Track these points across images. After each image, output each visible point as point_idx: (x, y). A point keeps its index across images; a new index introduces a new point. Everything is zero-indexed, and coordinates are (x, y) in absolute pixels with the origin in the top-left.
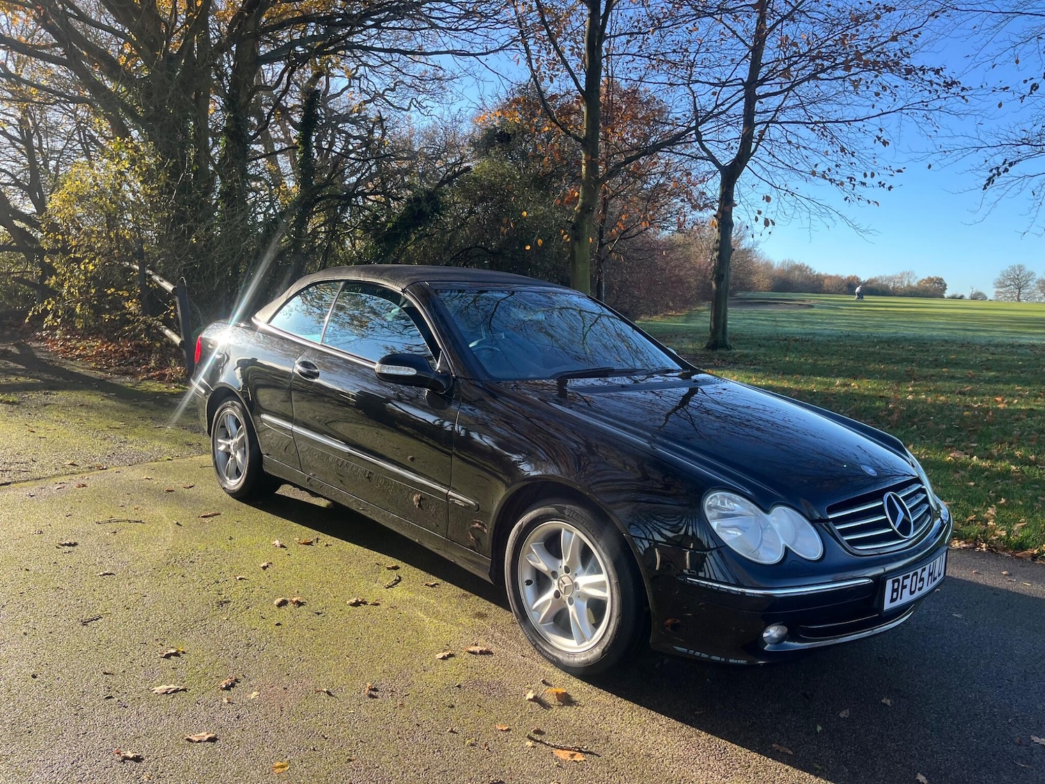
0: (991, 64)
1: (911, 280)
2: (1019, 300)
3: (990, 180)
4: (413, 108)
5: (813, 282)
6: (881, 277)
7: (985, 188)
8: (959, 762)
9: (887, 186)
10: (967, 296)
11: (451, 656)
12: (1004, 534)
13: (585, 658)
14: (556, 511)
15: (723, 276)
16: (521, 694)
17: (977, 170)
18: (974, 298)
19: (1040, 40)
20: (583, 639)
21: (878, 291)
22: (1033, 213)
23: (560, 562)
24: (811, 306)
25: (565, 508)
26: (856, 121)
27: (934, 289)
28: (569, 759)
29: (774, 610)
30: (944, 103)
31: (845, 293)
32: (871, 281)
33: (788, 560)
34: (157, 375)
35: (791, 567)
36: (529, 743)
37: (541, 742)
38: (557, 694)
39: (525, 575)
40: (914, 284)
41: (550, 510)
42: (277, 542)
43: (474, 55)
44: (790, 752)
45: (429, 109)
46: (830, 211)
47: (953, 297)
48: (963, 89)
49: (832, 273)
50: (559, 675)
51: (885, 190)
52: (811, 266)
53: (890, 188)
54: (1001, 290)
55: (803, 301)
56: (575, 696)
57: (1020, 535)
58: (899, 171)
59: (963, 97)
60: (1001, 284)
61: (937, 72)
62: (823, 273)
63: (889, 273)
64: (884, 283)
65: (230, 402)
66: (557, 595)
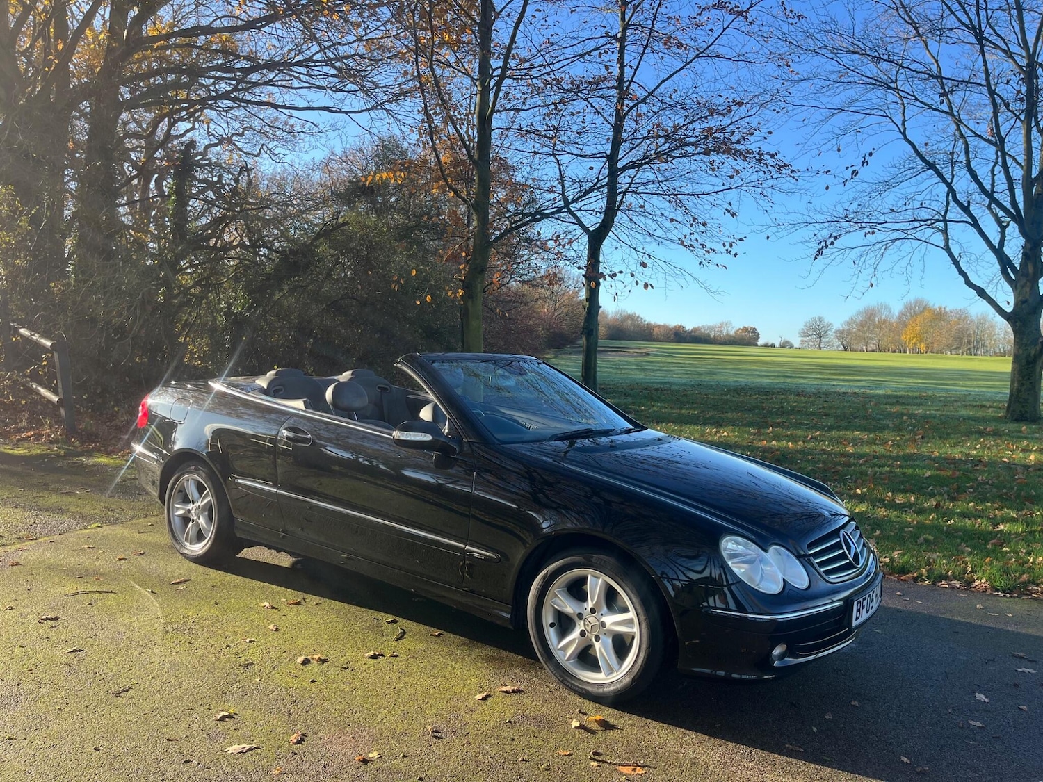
0: (817, 152)
1: (729, 329)
2: (820, 348)
3: (820, 251)
4: (263, 155)
5: (644, 331)
6: (703, 327)
7: (816, 258)
8: (926, 745)
9: (733, 253)
10: (777, 345)
11: (488, 696)
12: (887, 560)
13: (615, 687)
14: (584, 560)
15: (592, 330)
16: (566, 723)
17: (807, 242)
18: (783, 346)
19: (858, 134)
20: (611, 670)
21: (701, 338)
22: (854, 280)
23: (585, 604)
24: (648, 354)
25: (592, 557)
26: (703, 194)
27: (748, 338)
28: (633, 773)
29: (780, 632)
30: (775, 182)
31: (673, 341)
32: (695, 330)
33: (786, 591)
34: (32, 436)
35: (788, 596)
36: (595, 764)
37: (603, 761)
38: (596, 721)
39: (548, 618)
40: (732, 333)
41: (577, 558)
42: (266, 604)
43: (347, 113)
44: (801, 750)
45: (281, 156)
46: (684, 273)
47: (766, 346)
48: (792, 171)
49: (661, 323)
50: (589, 706)
51: (732, 256)
52: (642, 316)
53: (735, 255)
54: (805, 339)
55: (640, 349)
56: (612, 721)
57: (901, 561)
58: (741, 240)
59: (793, 177)
60: (805, 334)
61: (772, 156)
62: (652, 322)
63: (710, 324)
64: (706, 332)
65: (193, 467)
66: (583, 634)
